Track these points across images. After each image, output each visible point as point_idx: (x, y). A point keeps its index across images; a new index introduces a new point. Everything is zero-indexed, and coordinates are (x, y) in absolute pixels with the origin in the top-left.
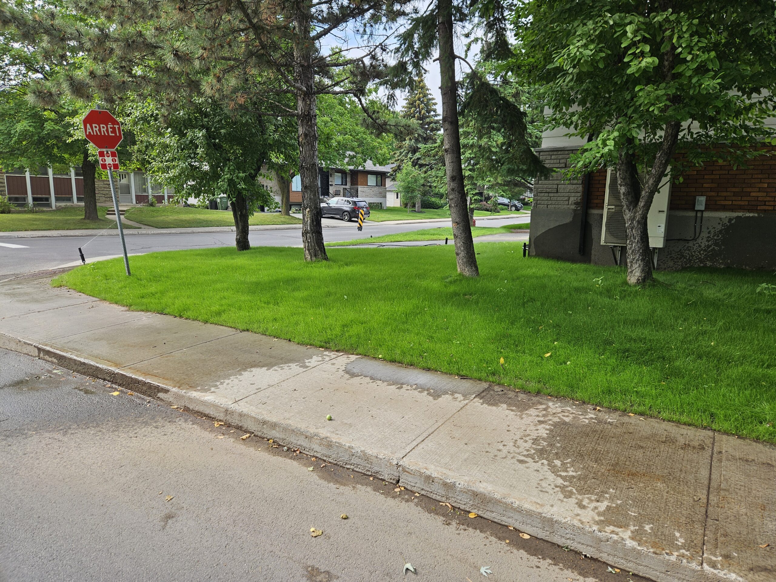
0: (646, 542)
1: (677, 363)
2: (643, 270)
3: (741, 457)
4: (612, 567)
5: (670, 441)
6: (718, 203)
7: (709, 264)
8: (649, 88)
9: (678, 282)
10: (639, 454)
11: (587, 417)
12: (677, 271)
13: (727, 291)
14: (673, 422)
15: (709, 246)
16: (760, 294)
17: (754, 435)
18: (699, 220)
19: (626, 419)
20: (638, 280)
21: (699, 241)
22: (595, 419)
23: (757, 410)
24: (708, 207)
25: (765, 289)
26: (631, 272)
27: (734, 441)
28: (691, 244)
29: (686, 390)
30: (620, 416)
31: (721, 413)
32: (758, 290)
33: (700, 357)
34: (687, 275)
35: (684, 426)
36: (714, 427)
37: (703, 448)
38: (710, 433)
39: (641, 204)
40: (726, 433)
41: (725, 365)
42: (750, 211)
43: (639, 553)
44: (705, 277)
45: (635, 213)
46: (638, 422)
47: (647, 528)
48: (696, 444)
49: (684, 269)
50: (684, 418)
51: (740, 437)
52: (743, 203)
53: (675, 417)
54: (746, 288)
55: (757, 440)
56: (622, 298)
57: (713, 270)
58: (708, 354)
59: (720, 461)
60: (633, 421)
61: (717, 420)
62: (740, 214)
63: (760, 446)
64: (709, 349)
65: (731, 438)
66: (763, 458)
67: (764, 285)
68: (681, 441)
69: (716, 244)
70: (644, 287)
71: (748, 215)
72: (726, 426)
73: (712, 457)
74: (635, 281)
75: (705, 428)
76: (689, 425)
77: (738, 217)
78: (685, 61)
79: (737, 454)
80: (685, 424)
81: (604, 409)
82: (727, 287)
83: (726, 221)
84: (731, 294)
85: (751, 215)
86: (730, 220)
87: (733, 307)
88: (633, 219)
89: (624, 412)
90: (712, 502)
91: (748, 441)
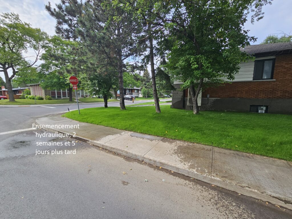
0: (199, 172)
1: (205, 131)
2: (197, 111)
3: (219, 152)
4: (192, 178)
5: (204, 149)
6: (212, 96)
7: (211, 109)
8: (197, 71)
9: (204, 113)
10: (197, 152)
11: (186, 144)
12: (204, 111)
13: (215, 115)
14: (204, 145)
15: (210, 105)
16: (222, 116)
18: (208, 100)
19: (194, 144)
23: (222, 141)
24: (210, 97)
26: (194, 111)
28: (207, 105)
29: (207, 138)
31: (214, 142)
32: (221, 115)
33: (209, 130)
34: (206, 112)
36: (213, 145)
37: (211, 150)
39: (196, 96)
40: (216, 147)
41: (215, 132)
42: (218, 98)
43: (198, 174)
44: (210, 112)
45: (195, 98)
46: (197, 145)
47: (199, 169)
48: (209, 149)
49: (205, 110)
50: (207, 144)
51: (218, 148)
52: (217, 96)
54: (219, 114)
56: (192, 117)
57: (211, 111)
59: (214, 153)
60: (195, 145)
62: (217, 98)
63: (223, 149)
64: (211, 128)
66: (224, 152)
68: (206, 149)
69: (212, 105)
70: (197, 115)
72: (215, 145)
74: (195, 113)
75: (211, 146)
77: (216, 99)
78: (204, 66)
81: (189, 142)
83: (214, 100)
85: (219, 98)
86: (215, 100)
87: (216, 119)
88: (194, 100)
89: (194, 143)
90: (213, 162)
91: (220, 148)
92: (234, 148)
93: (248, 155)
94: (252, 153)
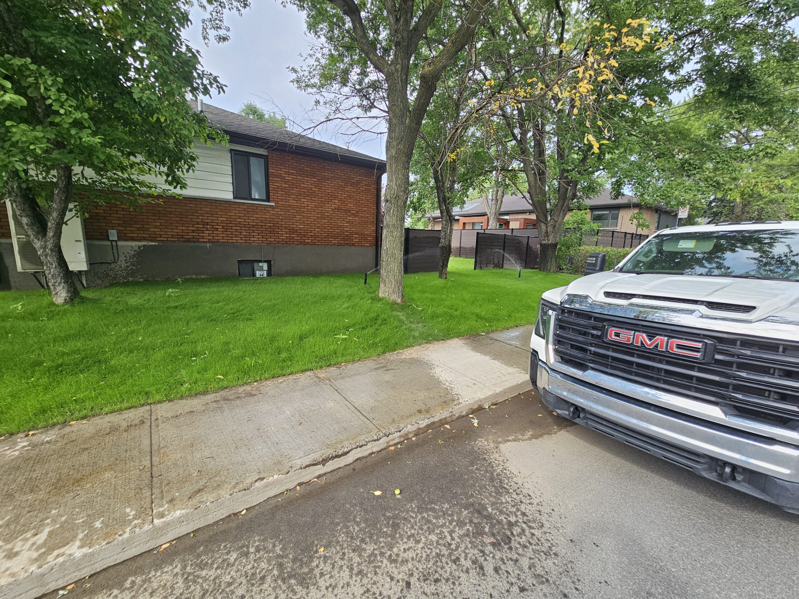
0: (98, 539)
1: (113, 362)
2: (68, 291)
3: (172, 415)
4: (63, 588)
5: (114, 429)
6: (127, 235)
7: (131, 279)
9: (105, 296)
10: (84, 457)
11: (17, 448)
12: (105, 287)
13: (146, 298)
14: (115, 411)
15: (128, 267)
16: (169, 296)
17: (179, 395)
18: (115, 248)
19: (67, 429)
20: (66, 300)
21: (119, 263)
22: (29, 445)
23: (178, 377)
24: (120, 239)
25: (172, 292)
26: (57, 294)
27: (166, 406)
28: (113, 266)
29: (123, 383)
30: (60, 429)
31: (152, 389)
32: (167, 294)
33: (131, 352)
34: (114, 290)
35: (125, 411)
36: (150, 402)
37: (143, 422)
38: (148, 408)
39: (50, 234)
40: (160, 402)
41: (151, 352)
42: (151, 241)
43: (92, 555)
44: (128, 290)
45: (46, 242)
46: (81, 426)
47: (98, 524)
48: (137, 421)
50: (125, 405)
51: (170, 401)
52: (145, 236)
53: (116, 408)
54: (159, 293)
55: (182, 398)
56: (49, 319)
57: (135, 284)
58: (137, 348)
59: (157, 426)
60: (74, 429)
61: (151, 396)
62: (146, 243)
63: (184, 401)
64: (137, 344)
65: (163, 405)
66: (187, 409)
67: (170, 290)
68: (124, 424)
69: (133, 265)
70: (73, 305)
71: (151, 243)
72: (158, 397)
73: (151, 426)
74: (63, 301)
75: (143, 405)
76: (130, 408)
77: (144, 246)
79: (170, 415)
80: (126, 409)
81: (40, 431)
82: (145, 294)
83: (137, 248)
84: (149, 299)
85: (153, 244)
86: (139, 247)
87: (152, 308)
88: (45, 248)
89: (65, 423)
90: (155, 463)
91: (176, 401)
92: (214, 385)
93: (248, 388)
94: (256, 381)
